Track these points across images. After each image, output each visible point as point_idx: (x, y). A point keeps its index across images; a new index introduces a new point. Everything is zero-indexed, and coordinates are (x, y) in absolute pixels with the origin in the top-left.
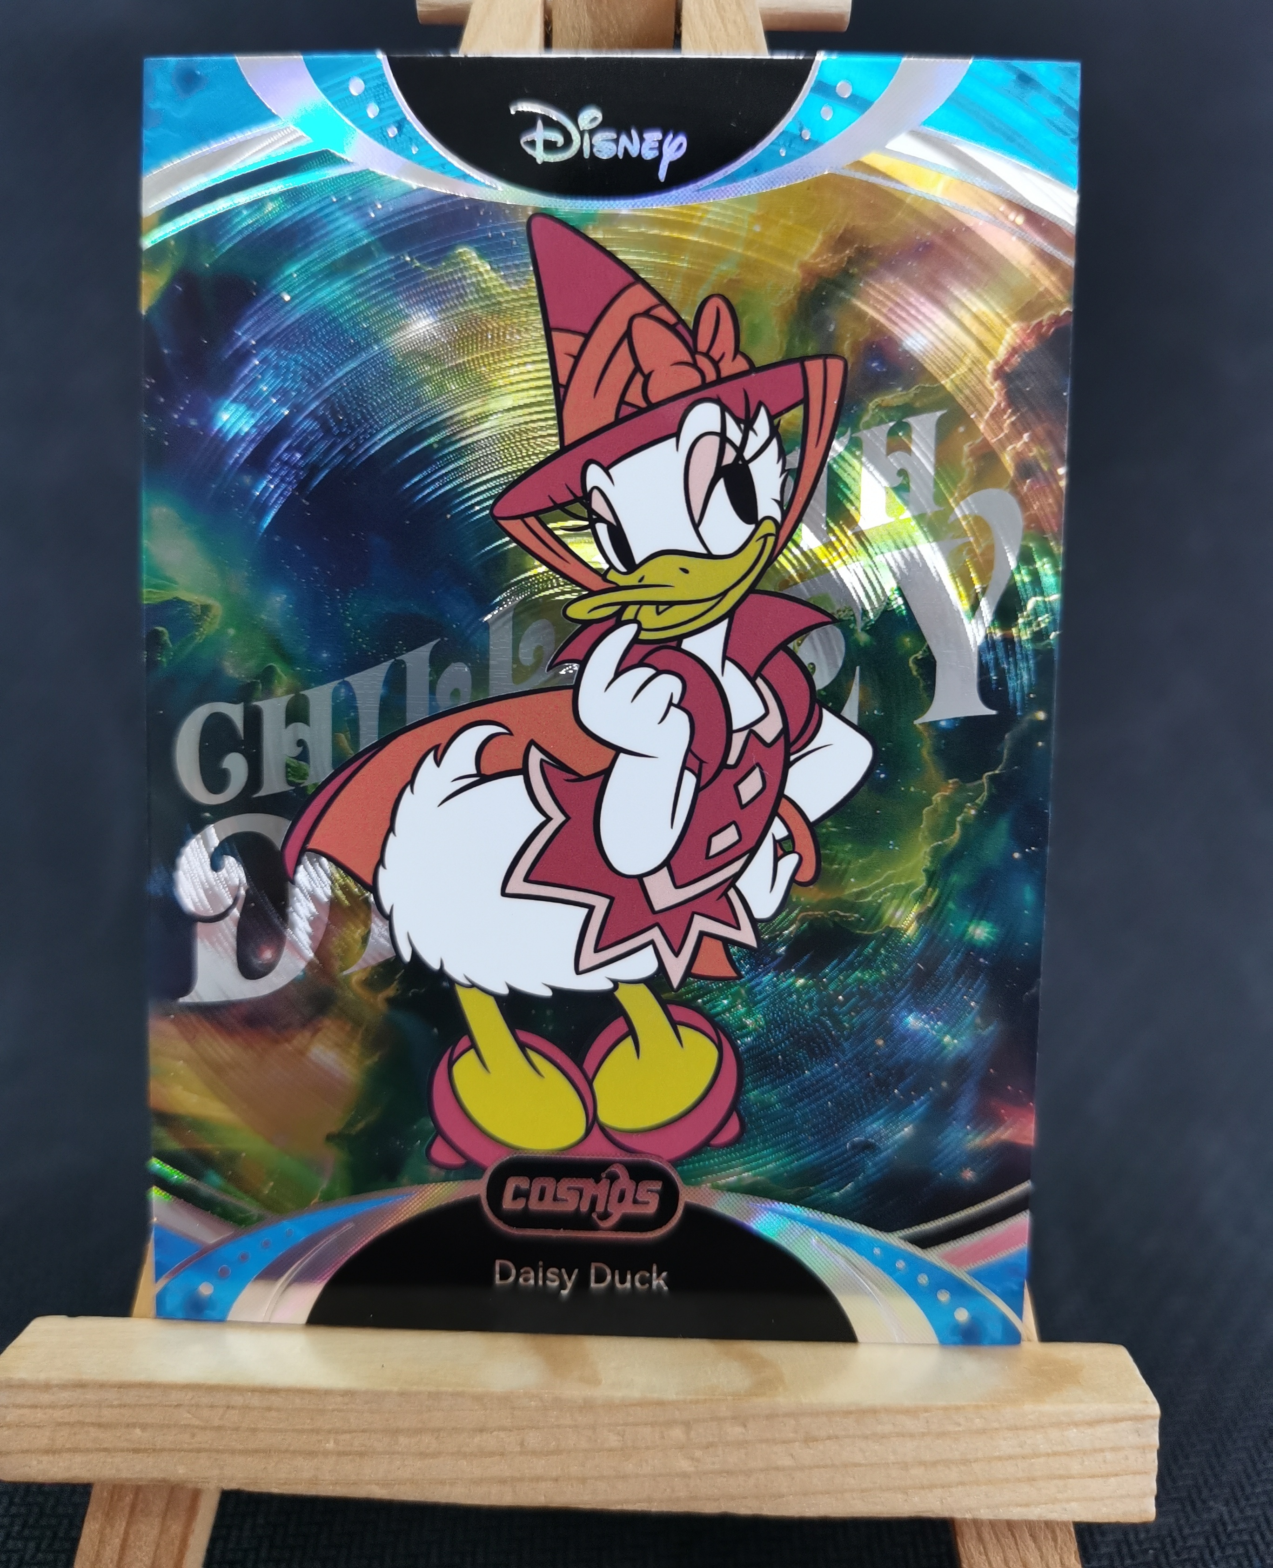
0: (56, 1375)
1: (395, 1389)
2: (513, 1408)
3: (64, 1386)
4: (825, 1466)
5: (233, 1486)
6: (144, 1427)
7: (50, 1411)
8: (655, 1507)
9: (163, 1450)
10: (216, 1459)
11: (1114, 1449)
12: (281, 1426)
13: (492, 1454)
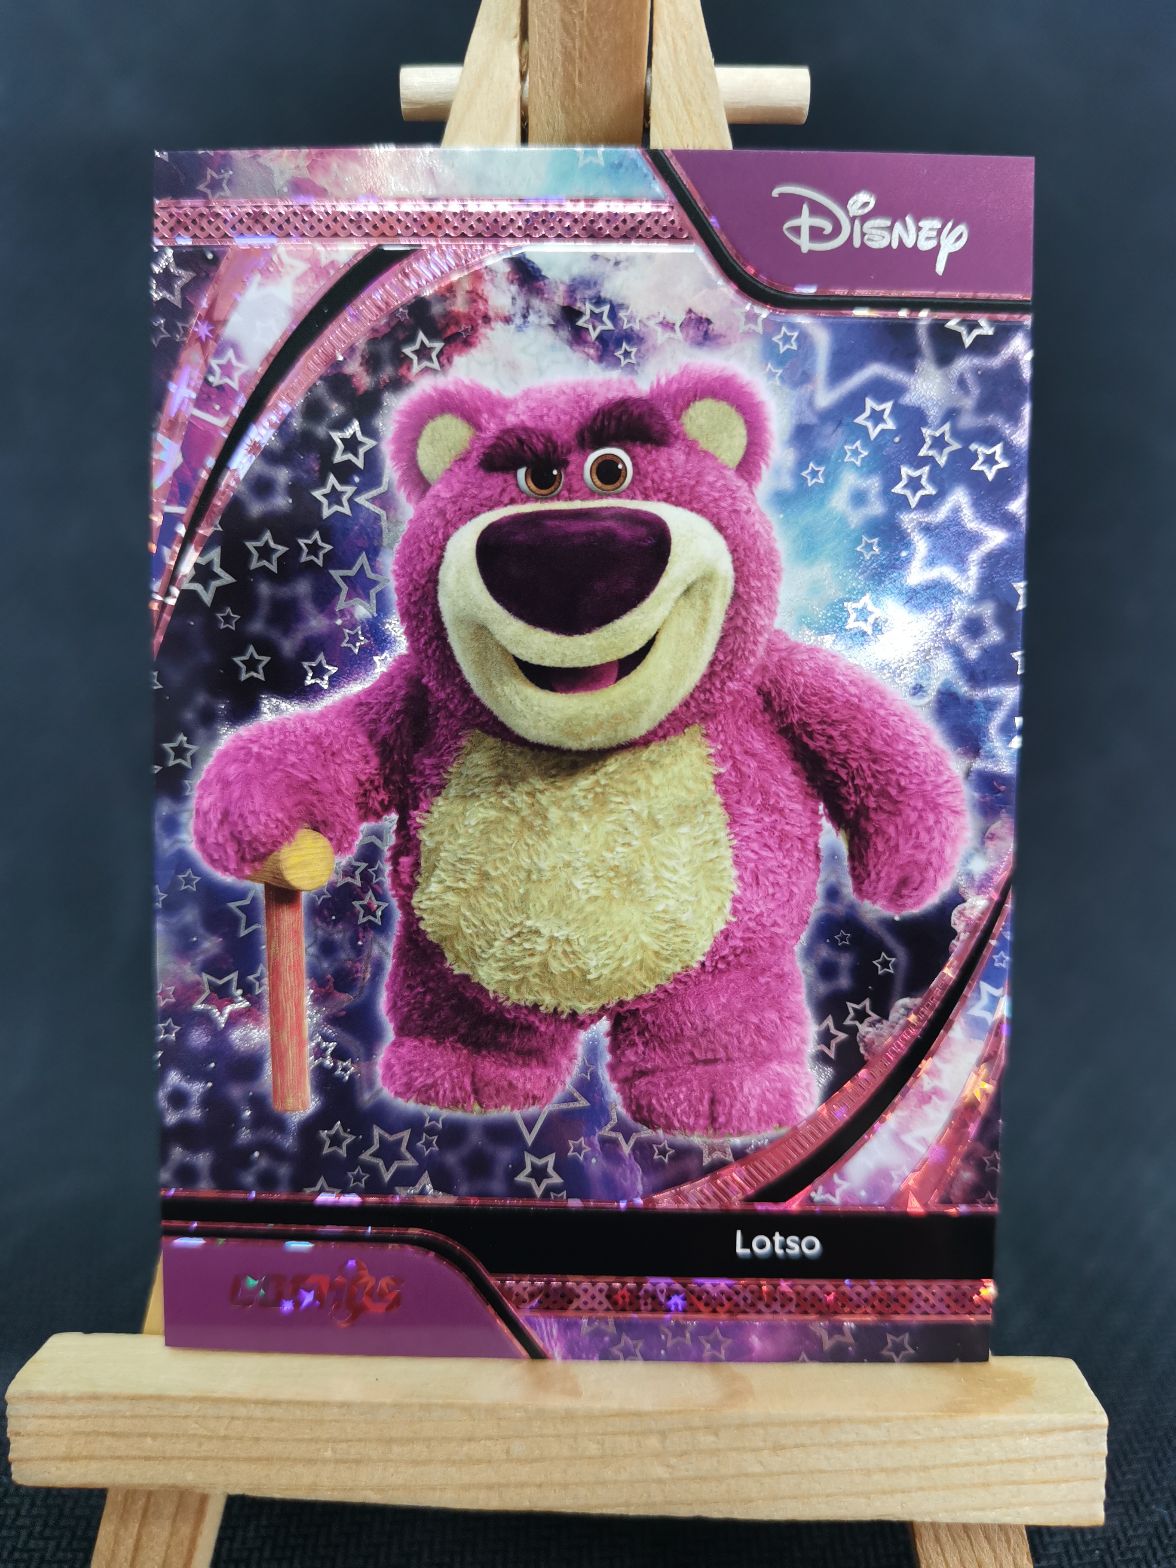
0: (72, 1388)
1: (389, 1401)
2: (500, 1419)
3: (80, 1399)
4: (793, 1473)
5: (238, 1491)
6: (154, 1436)
7: (67, 1421)
8: (633, 1511)
9: (172, 1458)
10: (222, 1467)
11: (1063, 1456)
12: (282, 1435)
13: (479, 1462)
